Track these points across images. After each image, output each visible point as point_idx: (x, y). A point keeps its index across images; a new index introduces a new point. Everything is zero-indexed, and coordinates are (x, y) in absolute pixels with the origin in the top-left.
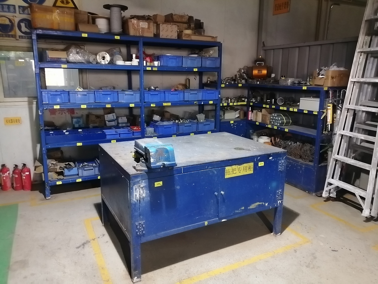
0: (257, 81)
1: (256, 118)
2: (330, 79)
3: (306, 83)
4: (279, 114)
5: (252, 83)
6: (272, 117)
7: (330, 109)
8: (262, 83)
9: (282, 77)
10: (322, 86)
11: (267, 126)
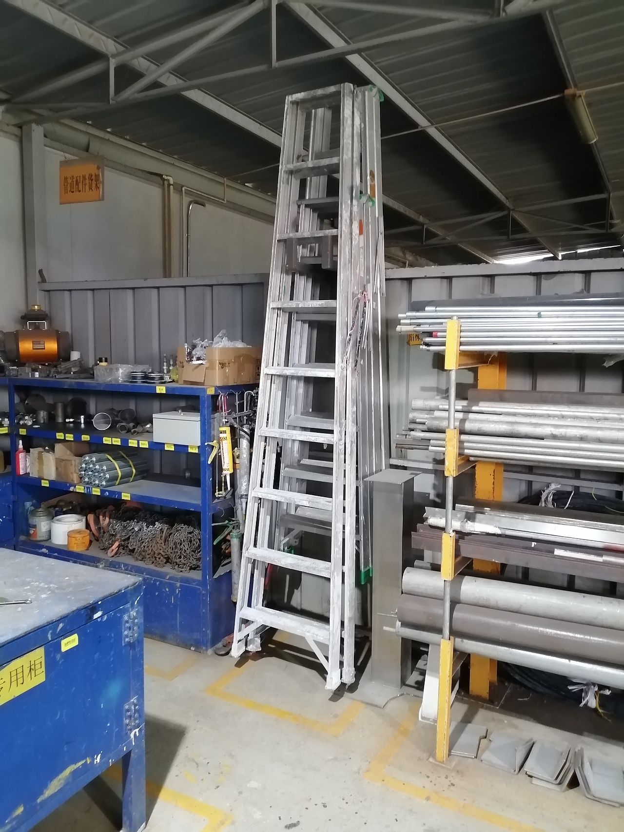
0: (34, 370)
1: (41, 470)
2: (217, 368)
3: (162, 378)
4: (101, 456)
5: (19, 377)
6: (84, 466)
7: (225, 439)
8: (48, 376)
9: (101, 361)
10: (202, 384)
11: (71, 489)
